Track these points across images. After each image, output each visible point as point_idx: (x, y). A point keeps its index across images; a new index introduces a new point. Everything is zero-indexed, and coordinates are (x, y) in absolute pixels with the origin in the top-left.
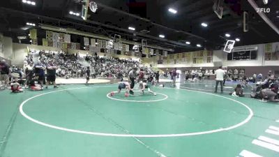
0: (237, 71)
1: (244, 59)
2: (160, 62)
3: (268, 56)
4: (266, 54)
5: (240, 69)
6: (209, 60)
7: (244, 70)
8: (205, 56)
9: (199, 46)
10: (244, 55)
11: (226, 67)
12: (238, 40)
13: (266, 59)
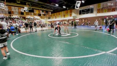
0: (84, 20)
1: (87, 13)
2: (49, 18)
3: (99, 11)
4: (98, 10)
5: (85, 19)
6: (71, 15)
7: (87, 19)
8: (69, 13)
9: (64, 7)
10: (87, 11)
11: (79, 18)
12: (83, 2)
13: (98, 13)
